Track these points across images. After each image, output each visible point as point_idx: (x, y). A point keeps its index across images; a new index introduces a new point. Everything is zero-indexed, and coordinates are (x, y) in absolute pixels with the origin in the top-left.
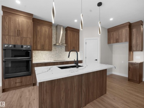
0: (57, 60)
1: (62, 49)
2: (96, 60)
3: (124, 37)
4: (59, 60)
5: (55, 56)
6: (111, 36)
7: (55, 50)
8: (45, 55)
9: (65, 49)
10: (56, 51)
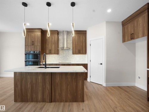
0: (64, 62)
1: (69, 52)
2: (101, 64)
3: (141, 29)
4: (66, 62)
5: (62, 59)
6: (126, 30)
7: (62, 53)
8: (54, 58)
9: (72, 52)
10: (64, 54)
